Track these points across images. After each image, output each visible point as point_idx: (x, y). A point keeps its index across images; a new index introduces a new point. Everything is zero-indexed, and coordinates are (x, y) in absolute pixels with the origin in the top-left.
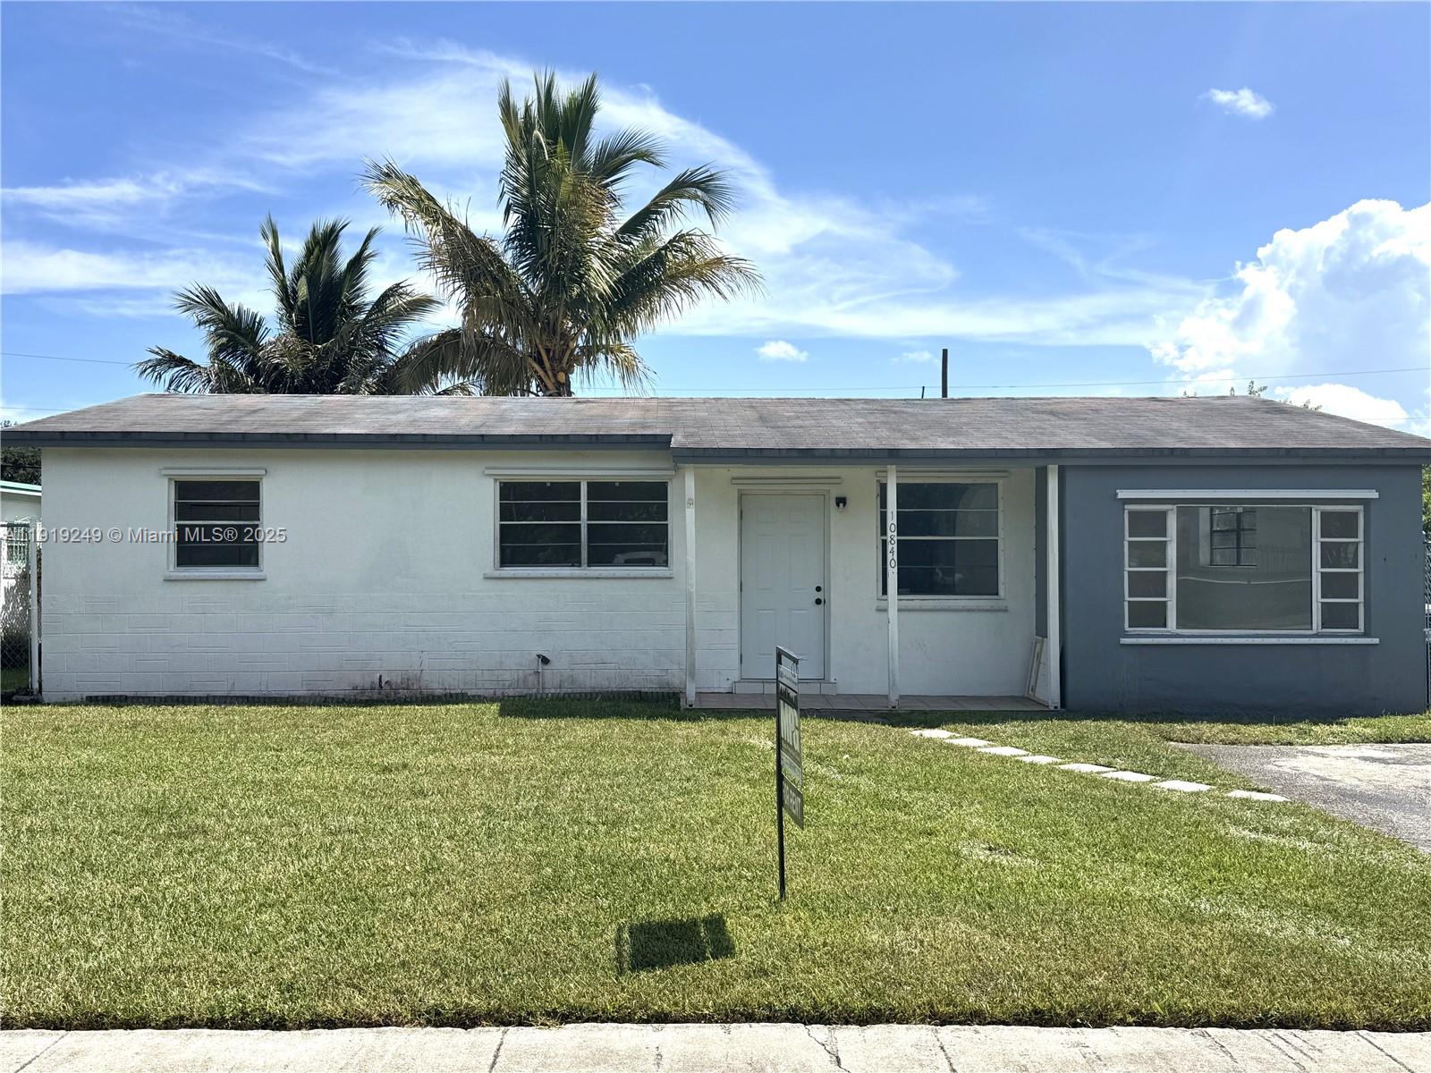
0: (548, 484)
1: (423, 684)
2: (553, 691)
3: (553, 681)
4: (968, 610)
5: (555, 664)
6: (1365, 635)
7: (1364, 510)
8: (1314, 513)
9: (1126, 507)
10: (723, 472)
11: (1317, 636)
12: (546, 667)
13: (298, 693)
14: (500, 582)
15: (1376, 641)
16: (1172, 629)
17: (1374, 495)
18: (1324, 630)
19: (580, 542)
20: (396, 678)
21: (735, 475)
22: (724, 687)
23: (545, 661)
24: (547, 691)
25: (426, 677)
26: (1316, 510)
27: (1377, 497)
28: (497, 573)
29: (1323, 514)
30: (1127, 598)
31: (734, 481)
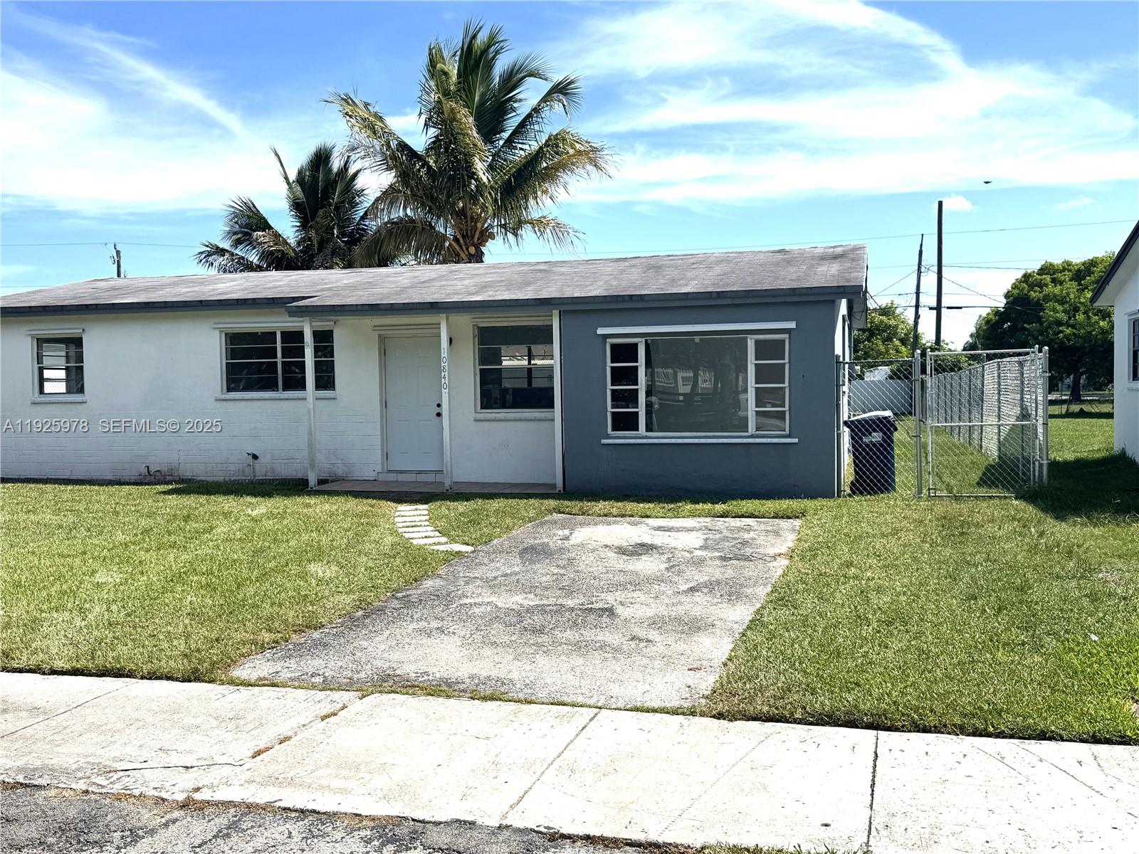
0: (259, 334)
1: (181, 472)
2: (261, 478)
3: (262, 470)
4: (539, 420)
5: (262, 460)
6: (789, 436)
7: (789, 338)
8: (749, 341)
9: (608, 340)
10: (368, 322)
11: (752, 436)
12: (256, 461)
13: (108, 478)
14: (225, 402)
15: (796, 440)
16: (642, 435)
17: (792, 325)
18: (757, 432)
19: (277, 374)
20: (165, 469)
21: (376, 324)
22: (372, 476)
23: (255, 457)
24: (257, 478)
25: (182, 467)
26: (751, 339)
27: (795, 327)
28: (223, 397)
29: (757, 342)
30: (609, 409)
31: (375, 328)
